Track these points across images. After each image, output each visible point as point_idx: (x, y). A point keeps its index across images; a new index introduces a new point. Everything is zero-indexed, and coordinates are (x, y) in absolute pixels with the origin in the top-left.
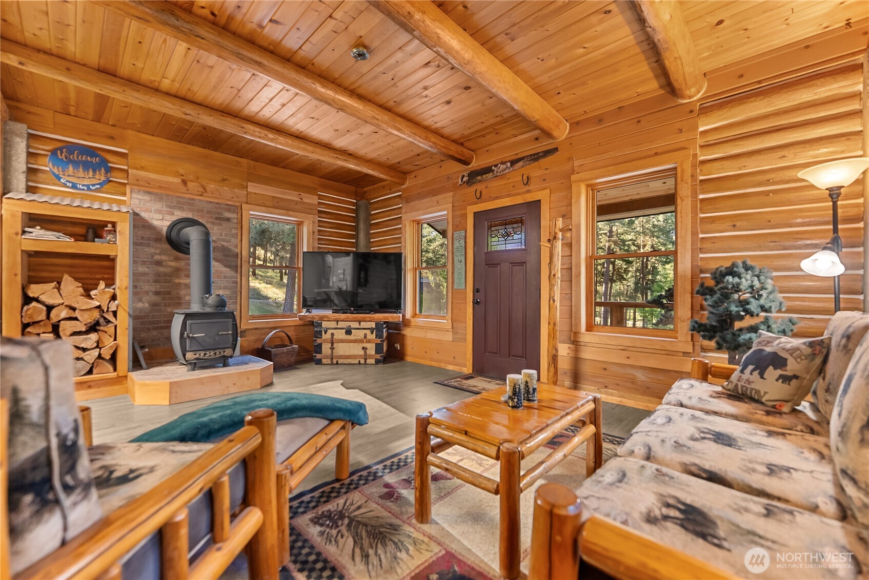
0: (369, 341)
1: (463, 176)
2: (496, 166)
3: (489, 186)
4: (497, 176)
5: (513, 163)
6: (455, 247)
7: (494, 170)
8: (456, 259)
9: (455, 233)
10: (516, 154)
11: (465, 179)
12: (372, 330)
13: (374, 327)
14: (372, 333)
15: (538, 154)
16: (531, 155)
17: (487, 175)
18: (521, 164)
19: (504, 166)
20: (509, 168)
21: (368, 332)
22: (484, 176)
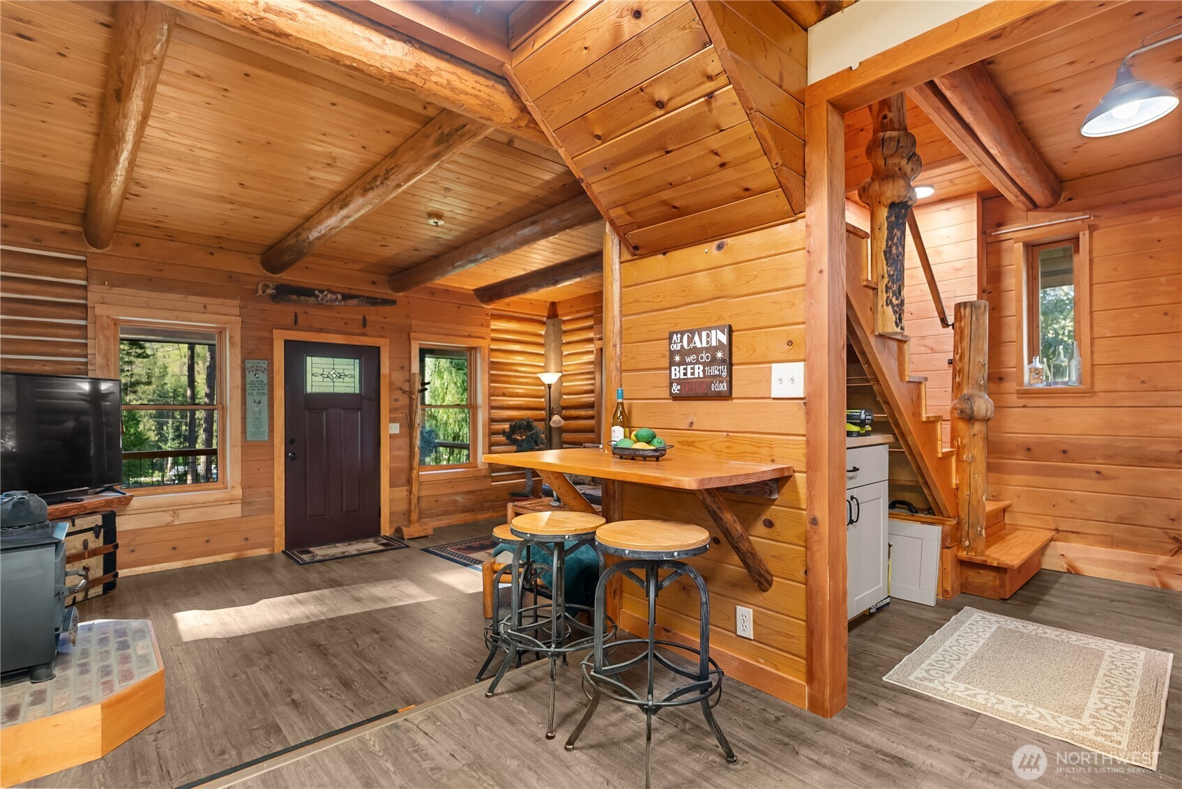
0: (94, 553)
1: (267, 286)
2: (321, 291)
3: (309, 312)
4: (322, 304)
5: (346, 297)
6: (248, 380)
7: (318, 296)
8: (249, 398)
9: (247, 361)
10: (350, 289)
11: (269, 291)
12: (95, 530)
13: (100, 523)
14: (97, 537)
15: (376, 298)
16: (368, 298)
17: (307, 298)
18: (355, 302)
19: (334, 297)
20: (340, 301)
21: (90, 536)
22: (303, 298)
